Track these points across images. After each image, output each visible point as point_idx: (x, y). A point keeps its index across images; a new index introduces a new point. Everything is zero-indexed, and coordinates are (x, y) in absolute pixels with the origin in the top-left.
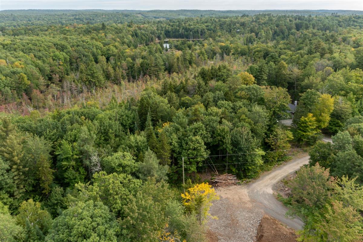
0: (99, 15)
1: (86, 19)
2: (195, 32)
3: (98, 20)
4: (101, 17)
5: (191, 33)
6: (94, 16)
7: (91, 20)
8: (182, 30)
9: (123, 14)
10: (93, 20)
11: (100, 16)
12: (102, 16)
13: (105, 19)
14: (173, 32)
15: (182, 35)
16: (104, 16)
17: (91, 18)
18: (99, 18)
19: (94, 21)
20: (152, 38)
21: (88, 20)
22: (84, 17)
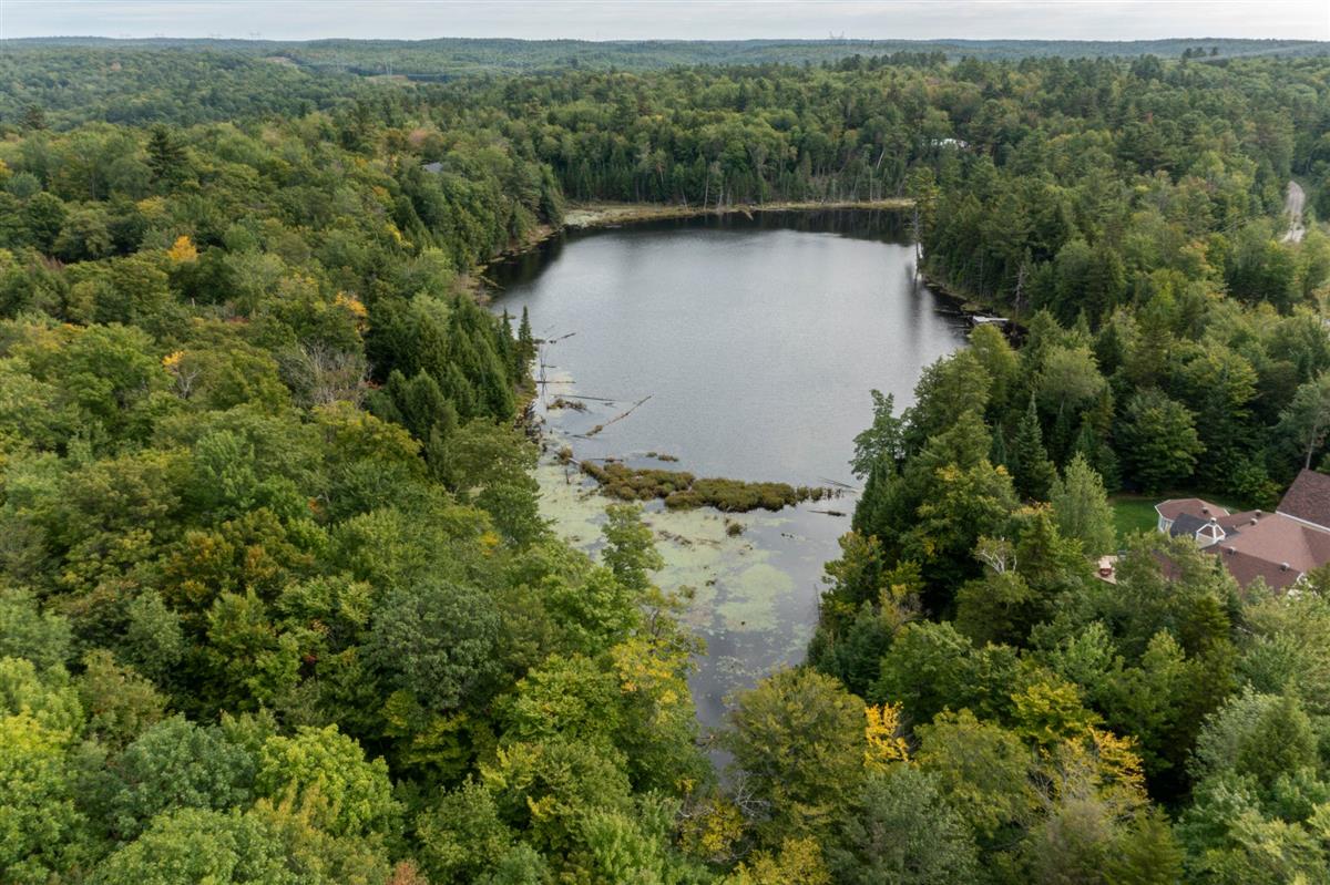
0: (92, 60)
1: (28, 82)
2: (734, 162)
3: (91, 87)
4: (105, 70)
5: (716, 169)
6: (67, 65)
7: (50, 84)
8: (653, 150)
9: (209, 57)
10: (64, 84)
11: (97, 66)
12: (109, 64)
13: (125, 81)
14: (593, 165)
15: (653, 181)
16: (118, 67)
17: (53, 76)
18: (96, 77)
19: (68, 91)
20: (513, 217)
21: (35, 85)
22: (17, 70)
